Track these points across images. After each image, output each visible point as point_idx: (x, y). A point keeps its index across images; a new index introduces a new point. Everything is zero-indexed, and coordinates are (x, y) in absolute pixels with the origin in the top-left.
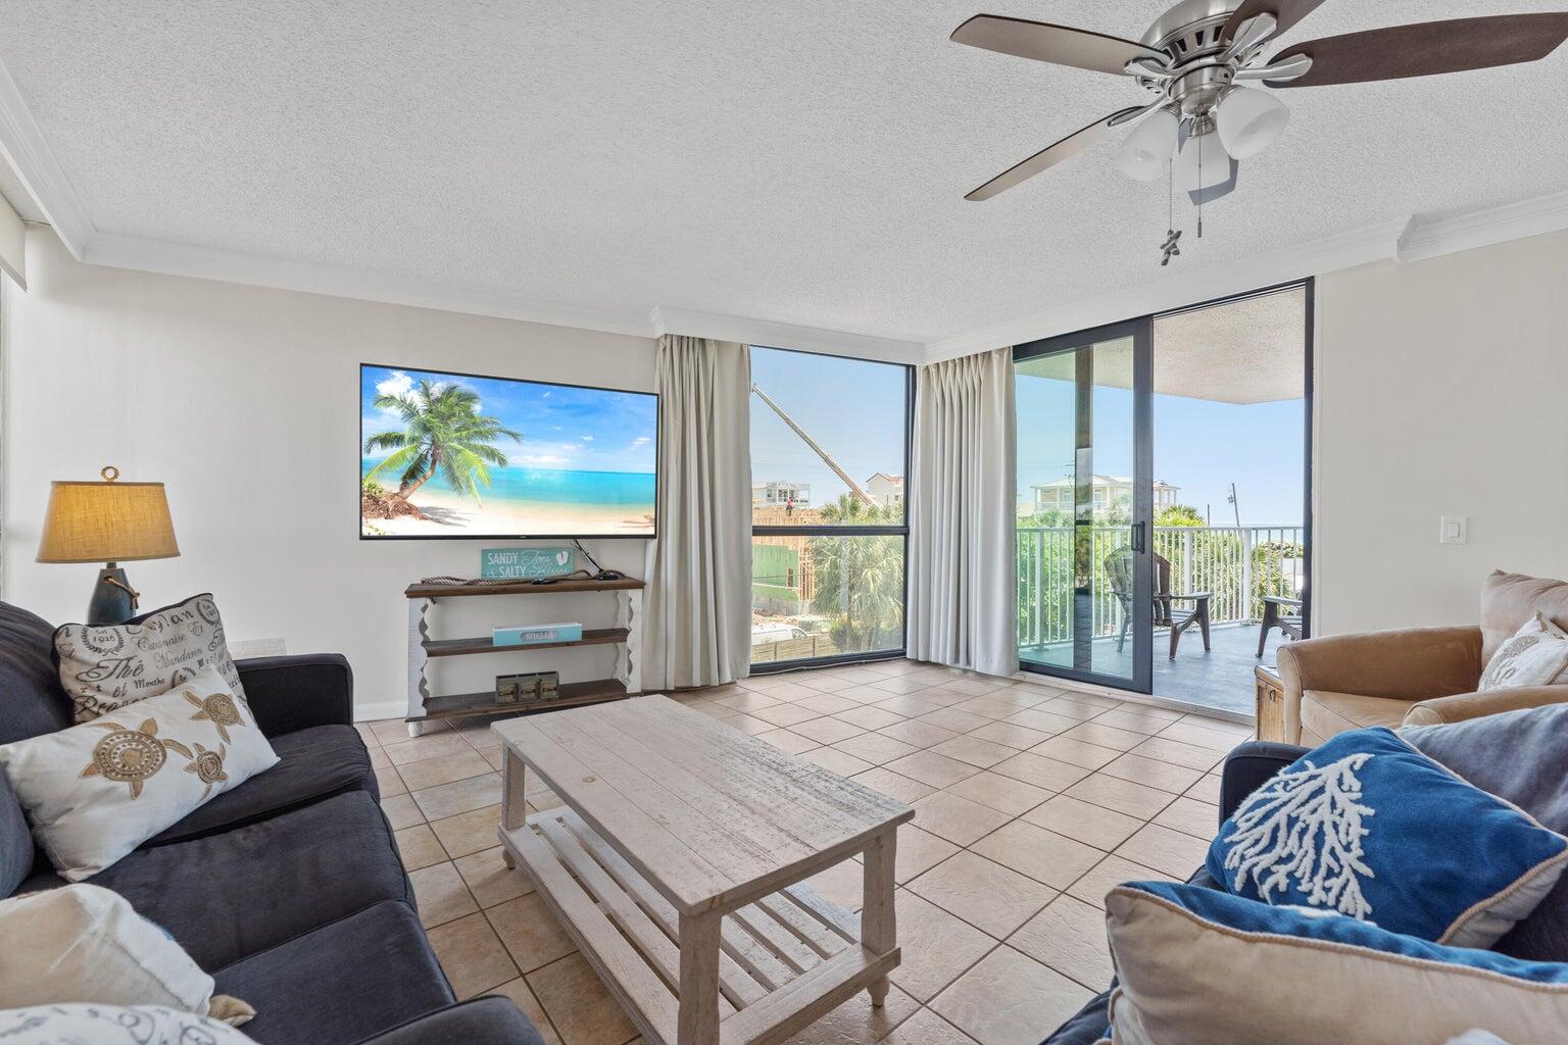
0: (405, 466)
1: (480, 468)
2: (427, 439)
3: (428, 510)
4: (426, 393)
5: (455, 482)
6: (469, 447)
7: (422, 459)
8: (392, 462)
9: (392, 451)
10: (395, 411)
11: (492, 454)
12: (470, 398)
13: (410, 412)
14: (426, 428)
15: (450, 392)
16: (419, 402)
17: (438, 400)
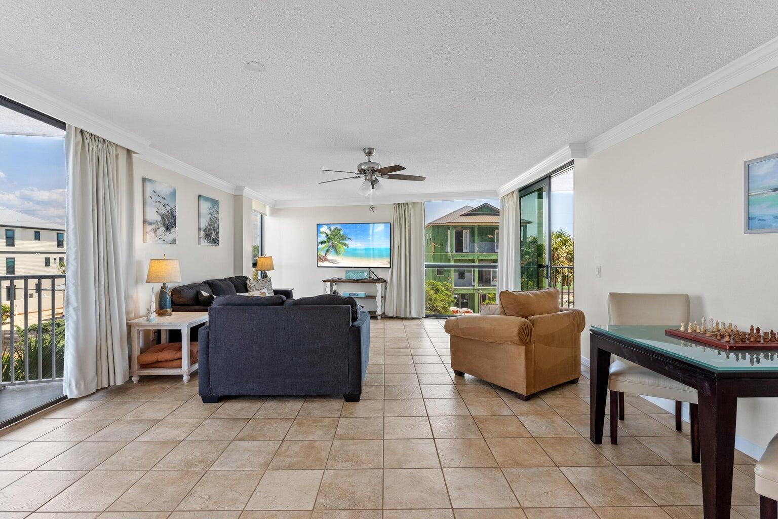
0: (326, 249)
1: (342, 248)
2: (331, 242)
3: (331, 260)
4: (330, 230)
5: (337, 252)
6: (340, 243)
7: (330, 247)
8: (324, 248)
9: (324, 245)
10: (324, 235)
11: (345, 245)
12: (340, 230)
13: (327, 235)
14: (329, 239)
15: (335, 229)
16: (329, 232)
17: (333, 231)
